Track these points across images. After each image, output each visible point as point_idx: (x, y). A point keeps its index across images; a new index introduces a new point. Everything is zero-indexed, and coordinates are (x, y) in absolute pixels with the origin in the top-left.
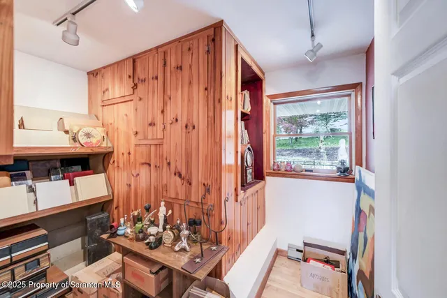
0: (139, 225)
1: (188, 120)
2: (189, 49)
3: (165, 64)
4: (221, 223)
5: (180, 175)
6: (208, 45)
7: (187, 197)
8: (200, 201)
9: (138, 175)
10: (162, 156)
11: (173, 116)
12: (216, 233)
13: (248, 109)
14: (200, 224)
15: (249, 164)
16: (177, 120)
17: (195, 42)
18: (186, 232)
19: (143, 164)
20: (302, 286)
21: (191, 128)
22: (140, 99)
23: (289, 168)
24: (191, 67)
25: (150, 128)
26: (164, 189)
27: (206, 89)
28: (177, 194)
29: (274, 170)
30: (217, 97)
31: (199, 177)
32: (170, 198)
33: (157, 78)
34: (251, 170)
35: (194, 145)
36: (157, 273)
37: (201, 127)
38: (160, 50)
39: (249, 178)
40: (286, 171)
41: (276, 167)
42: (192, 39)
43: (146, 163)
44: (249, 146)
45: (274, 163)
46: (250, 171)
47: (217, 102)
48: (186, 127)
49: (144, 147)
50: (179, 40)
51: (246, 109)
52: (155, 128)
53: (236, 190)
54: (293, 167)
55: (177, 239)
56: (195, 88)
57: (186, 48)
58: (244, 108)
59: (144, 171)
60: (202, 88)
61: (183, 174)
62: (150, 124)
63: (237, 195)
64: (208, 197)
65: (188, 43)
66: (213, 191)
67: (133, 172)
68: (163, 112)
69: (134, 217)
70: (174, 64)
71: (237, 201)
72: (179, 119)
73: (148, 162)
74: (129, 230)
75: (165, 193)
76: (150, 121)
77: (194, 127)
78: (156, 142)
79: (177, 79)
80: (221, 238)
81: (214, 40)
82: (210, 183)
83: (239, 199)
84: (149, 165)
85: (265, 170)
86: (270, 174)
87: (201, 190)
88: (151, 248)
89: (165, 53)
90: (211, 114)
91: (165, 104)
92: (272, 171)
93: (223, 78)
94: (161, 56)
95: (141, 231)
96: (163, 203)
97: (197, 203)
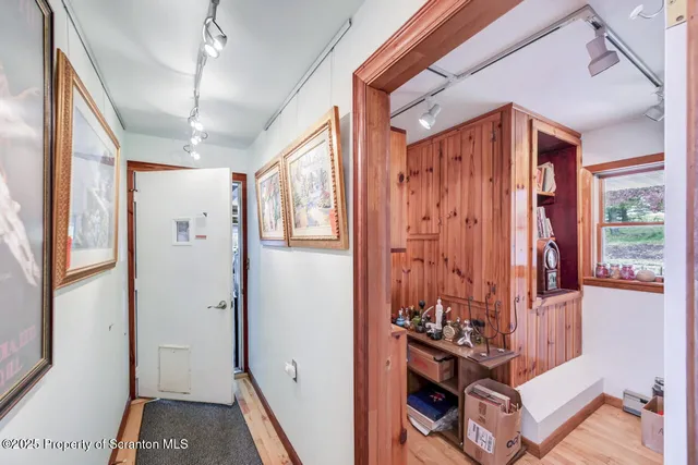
0: (417, 319)
1: (469, 213)
2: (470, 138)
3: (441, 155)
4: (509, 326)
5: (459, 273)
6: (493, 132)
7: (467, 295)
8: (484, 301)
9: (409, 271)
10: (438, 251)
11: (451, 210)
12: (504, 335)
13: (551, 188)
14: (484, 325)
15: (552, 265)
16: (455, 214)
17: (478, 130)
18: (469, 329)
19: (415, 260)
20: (643, 444)
21: (472, 222)
22: (413, 193)
23: (627, 275)
24: (472, 157)
25: (424, 222)
26: (441, 287)
27: (491, 180)
28: (456, 292)
29: (597, 276)
30: (504, 188)
31: (482, 275)
32: (448, 296)
33: (431, 170)
34: (554, 274)
35: (476, 241)
36: (440, 361)
37: (484, 222)
38: (435, 140)
39: (552, 284)
40: (622, 278)
41: (601, 272)
42: (474, 126)
43: (418, 259)
44: (552, 241)
45: (599, 266)
46: (552, 275)
47: (504, 194)
48: (467, 221)
49: (417, 242)
50: (456, 128)
51: (547, 190)
52: (430, 222)
53: (530, 294)
54: (636, 273)
55: (459, 335)
56: (477, 178)
57: (466, 136)
58: (543, 190)
59: (416, 267)
60: (486, 179)
61: (463, 271)
62: (424, 219)
63: (531, 301)
64: (494, 297)
65: (468, 132)
66: (500, 291)
67: (404, 268)
68: (438, 205)
69: (410, 311)
70: (451, 155)
71: (531, 308)
72: (458, 213)
73: (420, 257)
74: (408, 322)
75: (441, 291)
76: (424, 215)
77: (476, 222)
78: (430, 237)
79: (456, 171)
80: (509, 341)
81: (500, 126)
82: (495, 283)
83: (534, 306)
84: (423, 261)
85: (581, 277)
86: (589, 283)
87: (485, 289)
88: (433, 339)
89: (441, 143)
90: (497, 206)
91: (441, 197)
92: (594, 278)
93: (513, 167)
94: (436, 147)
95: (420, 324)
96: (439, 301)
97: (480, 303)
